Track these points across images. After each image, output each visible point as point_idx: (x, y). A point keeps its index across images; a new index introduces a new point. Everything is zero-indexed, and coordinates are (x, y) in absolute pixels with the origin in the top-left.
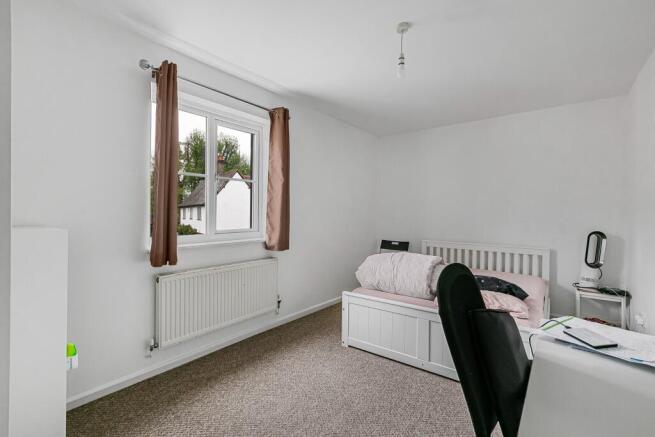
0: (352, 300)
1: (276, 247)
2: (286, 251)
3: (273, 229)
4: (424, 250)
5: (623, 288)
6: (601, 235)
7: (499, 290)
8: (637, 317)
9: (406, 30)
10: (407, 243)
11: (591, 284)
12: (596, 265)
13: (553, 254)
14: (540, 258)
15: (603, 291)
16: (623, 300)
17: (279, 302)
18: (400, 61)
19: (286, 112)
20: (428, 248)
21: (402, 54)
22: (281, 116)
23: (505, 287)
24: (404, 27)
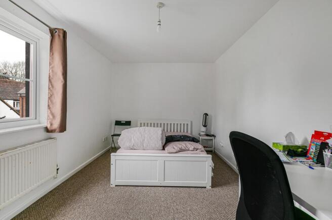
0: (117, 158)
1: (58, 130)
2: (65, 132)
3: (54, 117)
4: (139, 125)
5: (212, 133)
6: (206, 114)
7: (189, 141)
8: (221, 143)
9: (162, 7)
10: (130, 122)
11: (204, 134)
12: (205, 126)
13: (192, 122)
14: (187, 124)
15: (207, 135)
16: (213, 138)
17: (58, 169)
18: (158, 23)
19: (65, 33)
20: (141, 124)
21: (160, 20)
22: (62, 35)
23: (191, 139)
24: (161, 5)
